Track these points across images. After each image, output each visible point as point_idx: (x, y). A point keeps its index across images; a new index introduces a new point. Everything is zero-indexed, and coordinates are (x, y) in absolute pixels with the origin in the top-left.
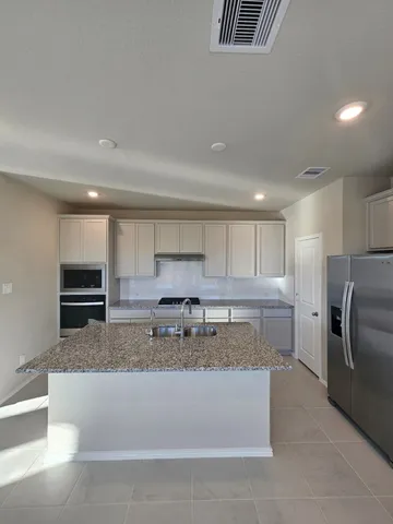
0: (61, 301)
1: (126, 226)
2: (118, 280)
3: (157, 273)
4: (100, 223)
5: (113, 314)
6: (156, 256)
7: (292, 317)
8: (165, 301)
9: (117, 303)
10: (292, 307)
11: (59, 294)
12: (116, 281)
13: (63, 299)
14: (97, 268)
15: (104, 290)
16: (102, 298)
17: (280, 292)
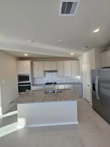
0: (18, 85)
1: (35, 63)
2: (34, 78)
3: (44, 76)
4: (28, 63)
5: (33, 88)
6: (44, 71)
7: (82, 87)
8: (47, 84)
9: (34, 85)
10: (82, 84)
11: (18, 83)
12: (33, 79)
13: (19, 84)
14: (28, 75)
15: (30, 81)
16: (30, 83)
17: (78, 80)
